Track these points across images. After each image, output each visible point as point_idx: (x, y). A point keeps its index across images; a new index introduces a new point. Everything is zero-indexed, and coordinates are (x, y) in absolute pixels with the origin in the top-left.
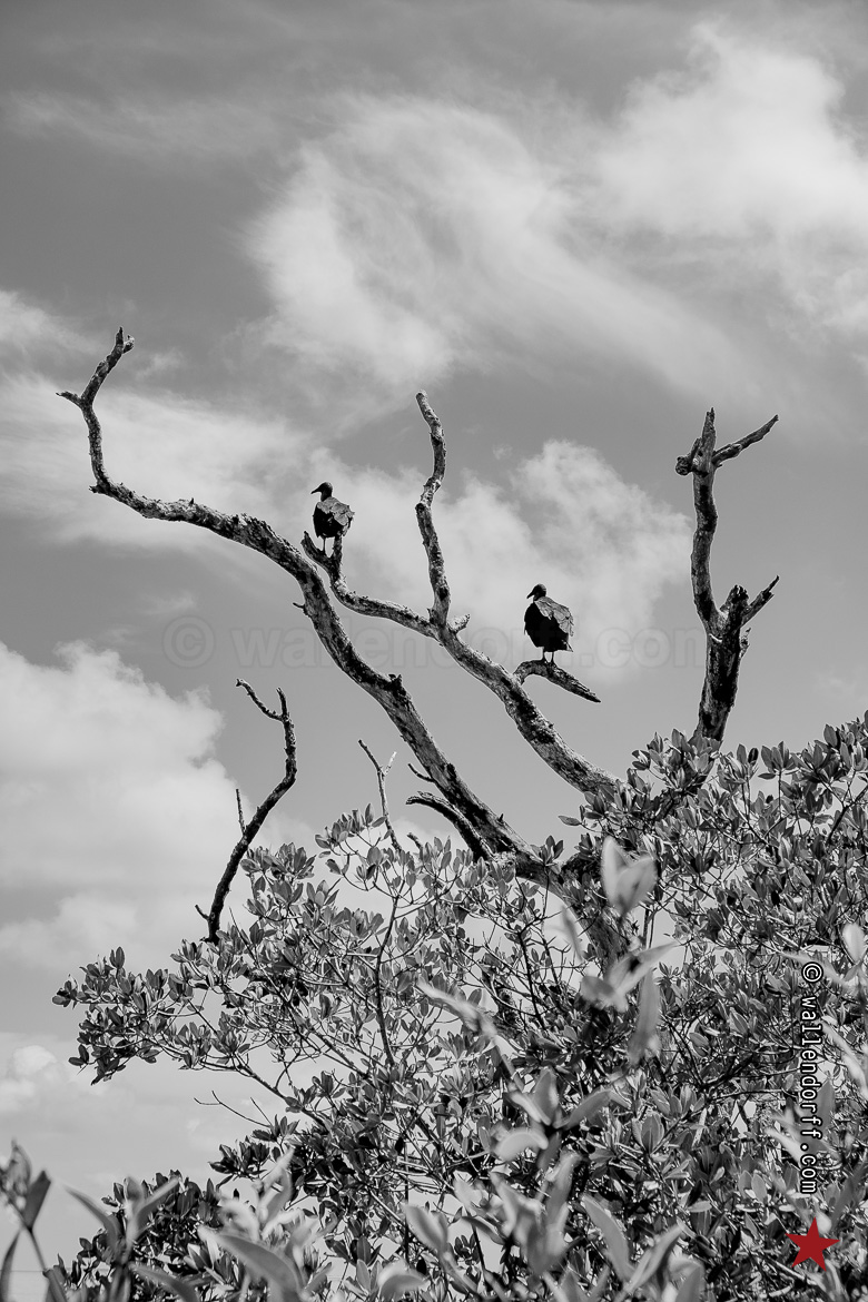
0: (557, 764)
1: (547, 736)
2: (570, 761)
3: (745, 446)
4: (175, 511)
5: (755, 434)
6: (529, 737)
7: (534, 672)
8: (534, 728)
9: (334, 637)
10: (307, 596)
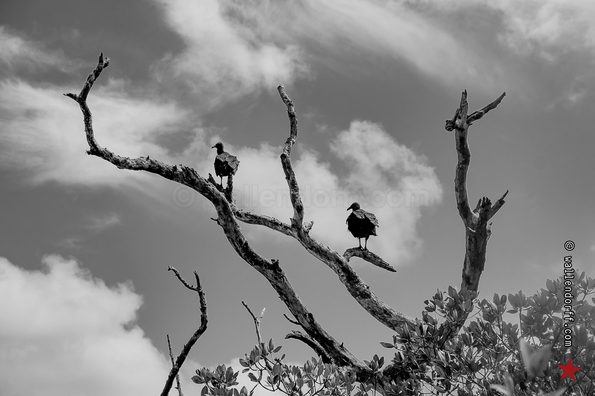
0: (373, 311)
1: (366, 294)
2: (381, 309)
3: (486, 112)
4: (138, 164)
5: (492, 104)
6: (355, 295)
7: (355, 255)
8: (357, 289)
9: (237, 238)
10: (219, 213)
